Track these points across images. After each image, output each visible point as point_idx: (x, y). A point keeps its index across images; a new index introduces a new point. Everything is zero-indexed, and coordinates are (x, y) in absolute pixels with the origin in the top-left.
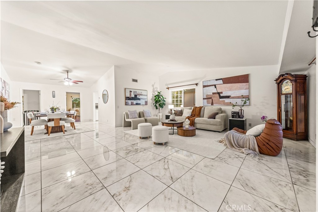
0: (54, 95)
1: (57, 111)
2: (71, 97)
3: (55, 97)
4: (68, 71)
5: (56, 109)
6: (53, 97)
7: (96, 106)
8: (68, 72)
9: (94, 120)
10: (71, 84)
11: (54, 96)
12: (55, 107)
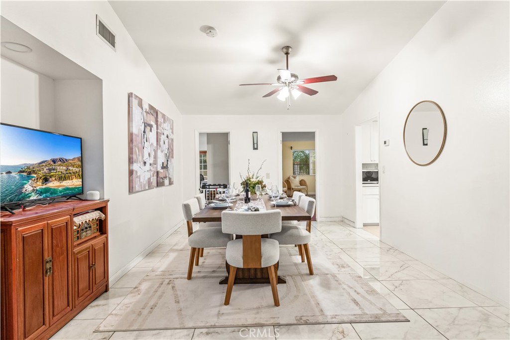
0: (255, 142)
1: (258, 193)
2: (291, 148)
3: (257, 149)
4: (288, 47)
5: (255, 185)
6: (254, 149)
7: (363, 172)
8: (287, 54)
9: (359, 224)
10: (297, 94)
11: (256, 147)
12: (254, 180)
